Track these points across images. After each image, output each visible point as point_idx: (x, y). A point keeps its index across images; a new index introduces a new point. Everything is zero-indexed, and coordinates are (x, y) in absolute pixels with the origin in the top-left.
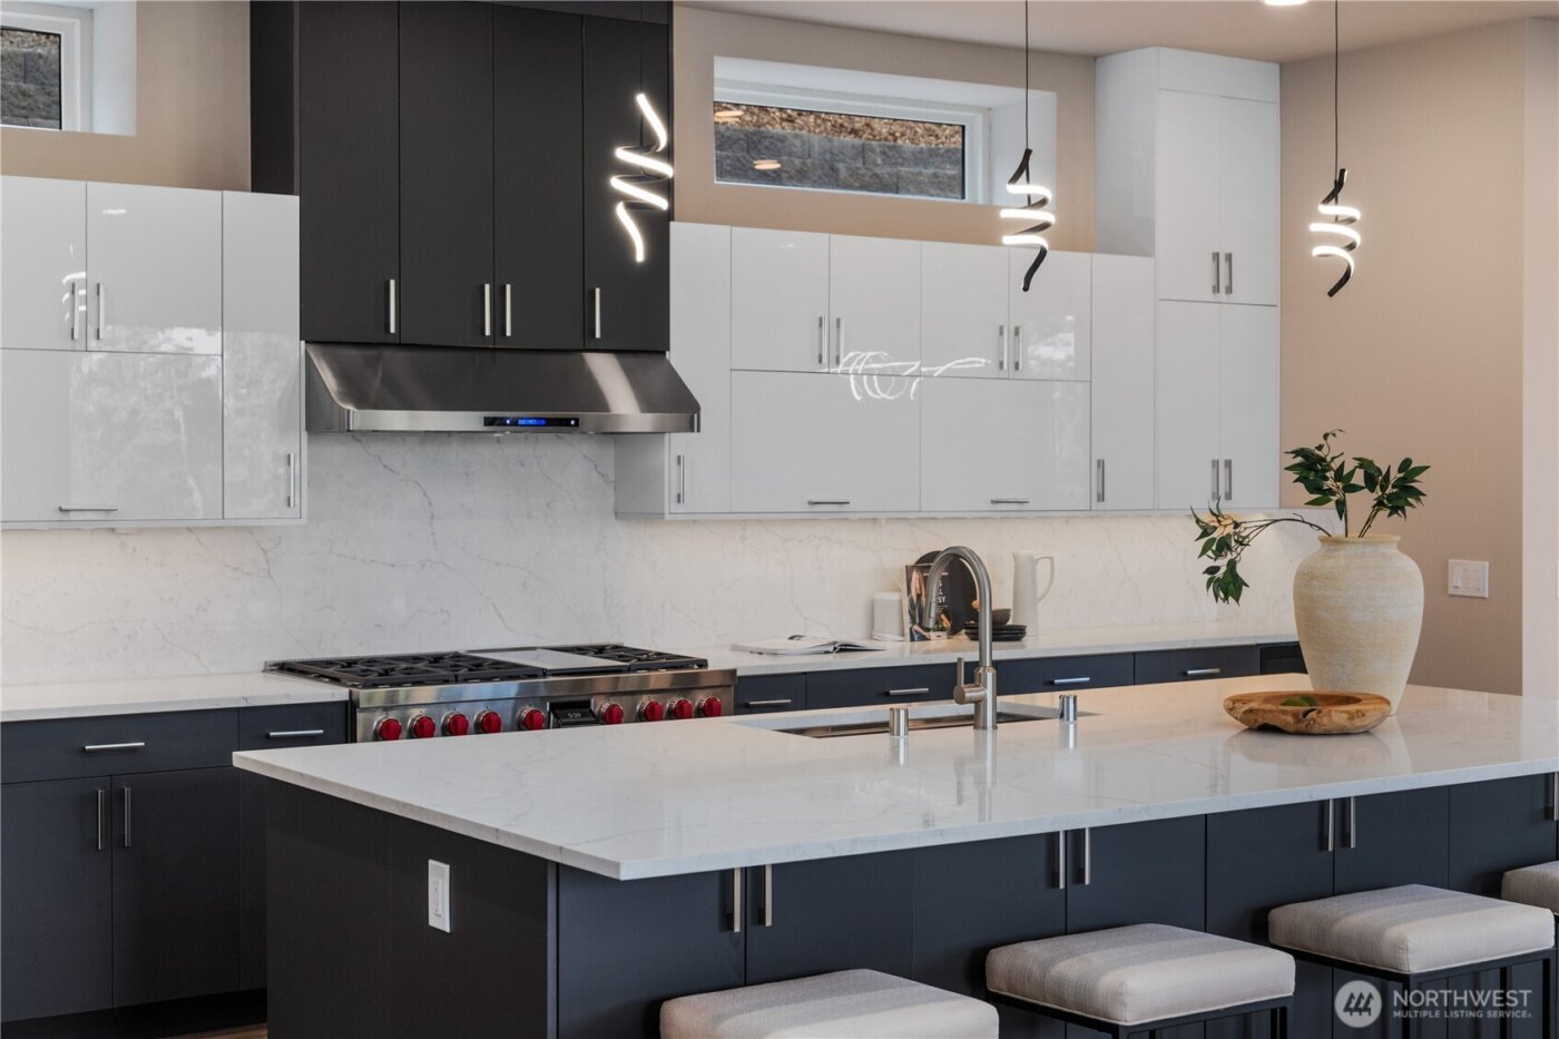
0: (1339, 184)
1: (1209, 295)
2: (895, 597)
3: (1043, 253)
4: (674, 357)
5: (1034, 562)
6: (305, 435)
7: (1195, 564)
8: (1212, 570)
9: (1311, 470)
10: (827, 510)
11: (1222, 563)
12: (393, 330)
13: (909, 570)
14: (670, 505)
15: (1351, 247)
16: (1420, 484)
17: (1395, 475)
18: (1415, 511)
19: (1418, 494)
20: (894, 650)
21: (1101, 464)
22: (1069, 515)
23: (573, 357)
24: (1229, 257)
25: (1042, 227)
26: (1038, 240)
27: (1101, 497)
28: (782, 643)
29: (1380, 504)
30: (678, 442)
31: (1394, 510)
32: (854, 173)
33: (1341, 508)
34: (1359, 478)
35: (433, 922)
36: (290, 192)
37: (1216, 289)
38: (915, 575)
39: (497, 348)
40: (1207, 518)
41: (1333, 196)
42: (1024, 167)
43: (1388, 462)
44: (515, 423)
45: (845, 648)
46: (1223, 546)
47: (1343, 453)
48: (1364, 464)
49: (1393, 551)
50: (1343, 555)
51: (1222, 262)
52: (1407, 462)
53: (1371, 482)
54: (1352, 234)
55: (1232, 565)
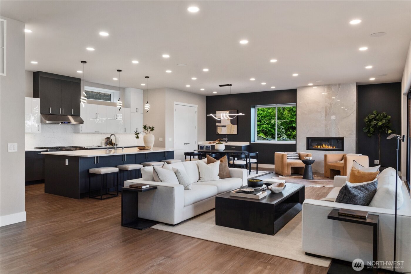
0: (147, 103)
1: (136, 112)
2: (104, 141)
3: (121, 108)
4: (81, 116)
5: (118, 138)
6: (40, 124)
7: (135, 136)
8: (136, 136)
9: (145, 127)
10: (97, 133)
11: (137, 135)
12: (50, 113)
13: (105, 139)
14: (80, 132)
15: (148, 108)
16: (154, 128)
17: (152, 128)
18: (153, 131)
19: (154, 129)
20: (104, 146)
21: (125, 128)
22: (122, 134)
23: (67, 116)
24: (138, 109)
25: (121, 105)
26: (121, 107)
27: (125, 132)
28: (93, 146)
29: (151, 130)
30: (81, 125)
31: (152, 131)
32: (96, 97)
33: (147, 131)
34: (149, 128)
35: (66, 165)
36: (39, 98)
37: (137, 112)
38: (106, 139)
39: (62, 115)
40: (136, 132)
41: (147, 104)
42: (119, 100)
43: (151, 127)
44: (64, 122)
45: (99, 146)
46: (137, 134)
47: (147, 126)
48: (149, 127)
49: (152, 134)
50: (147, 135)
51: (137, 109)
52: (153, 127)
53: (150, 128)
54: (149, 107)
55: (138, 135)
